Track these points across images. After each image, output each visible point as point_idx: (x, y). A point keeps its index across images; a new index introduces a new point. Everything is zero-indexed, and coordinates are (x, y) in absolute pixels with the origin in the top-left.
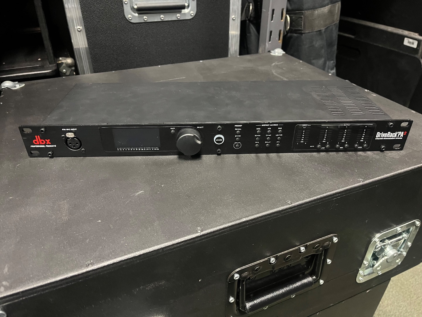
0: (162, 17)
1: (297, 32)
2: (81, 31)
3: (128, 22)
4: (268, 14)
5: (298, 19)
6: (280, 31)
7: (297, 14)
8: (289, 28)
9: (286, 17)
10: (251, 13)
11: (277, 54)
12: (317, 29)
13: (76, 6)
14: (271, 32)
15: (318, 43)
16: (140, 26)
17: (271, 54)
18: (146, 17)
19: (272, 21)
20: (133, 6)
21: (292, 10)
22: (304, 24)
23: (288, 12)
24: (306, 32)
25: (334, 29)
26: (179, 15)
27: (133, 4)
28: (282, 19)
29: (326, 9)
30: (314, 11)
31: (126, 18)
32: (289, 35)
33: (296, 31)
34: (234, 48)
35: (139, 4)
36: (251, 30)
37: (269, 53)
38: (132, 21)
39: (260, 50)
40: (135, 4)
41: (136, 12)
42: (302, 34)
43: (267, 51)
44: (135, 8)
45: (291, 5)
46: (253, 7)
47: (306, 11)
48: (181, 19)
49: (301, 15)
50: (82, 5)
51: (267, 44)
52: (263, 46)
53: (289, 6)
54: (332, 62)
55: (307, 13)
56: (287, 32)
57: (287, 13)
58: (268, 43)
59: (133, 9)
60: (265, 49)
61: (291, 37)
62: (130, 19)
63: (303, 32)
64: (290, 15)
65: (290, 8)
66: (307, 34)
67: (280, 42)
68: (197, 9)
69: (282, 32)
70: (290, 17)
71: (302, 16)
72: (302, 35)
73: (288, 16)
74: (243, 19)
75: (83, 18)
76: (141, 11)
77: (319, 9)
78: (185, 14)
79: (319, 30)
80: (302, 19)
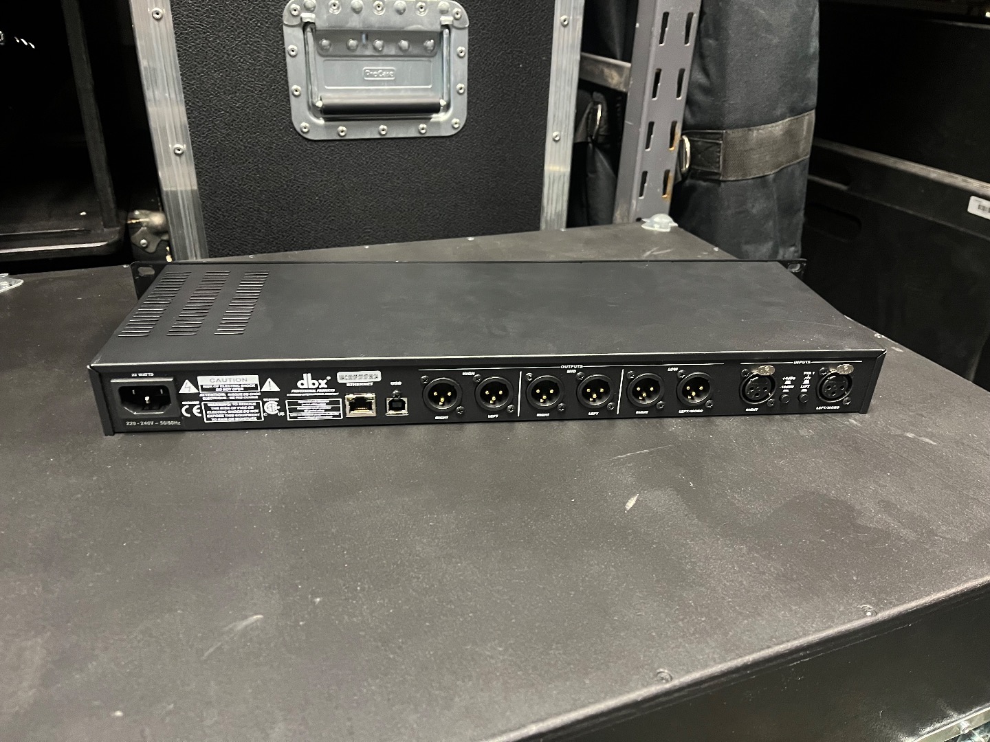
0: (383, 129)
1: (707, 177)
2: (182, 153)
3: (299, 137)
4: (639, 133)
5: (711, 147)
6: (667, 173)
7: (708, 136)
8: (687, 166)
9: (682, 142)
10: (600, 127)
11: (657, 228)
12: (756, 173)
13: (173, 96)
14: (645, 174)
15: (757, 207)
16: (329, 146)
17: (644, 226)
18: (344, 129)
19: (649, 150)
20: (315, 101)
21: (697, 127)
22: (724, 160)
23: (686, 130)
24: (730, 179)
25: (797, 173)
26: (425, 126)
27: (314, 96)
28: (671, 145)
29: (778, 128)
30: (750, 130)
31: (295, 130)
32: (688, 182)
33: (705, 176)
34: (556, 208)
35: (329, 98)
36: (599, 164)
37: (638, 223)
38: (309, 136)
39: (618, 215)
40: (319, 99)
41: (319, 115)
42: (719, 182)
43: (632, 218)
44: (318, 107)
45: (693, 114)
46: (605, 114)
47: (729, 132)
48: (427, 135)
49: (718, 139)
50: (189, 95)
51: (634, 202)
52: (625, 206)
53: (689, 116)
54: (792, 249)
55: (733, 134)
56: (685, 177)
57: (684, 132)
58: (637, 200)
59: (312, 108)
60: (629, 211)
61: (693, 188)
62: (305, 130)
63: (721, 178)
64: (691, 138)
65: (691, 121)
66: (733, 183)
67: (667, 197)
68: (468, 113)
69: (672, 175)
70: (690, 140)
71: (721, 142)
72: (720, 184)
73: (686, 140)
74: (579, 140)
75: (189, 123)
76: (333, 113)
77: (762, 126)
78: (438, 124)
79: (761, 175)
80: (720, 148)
